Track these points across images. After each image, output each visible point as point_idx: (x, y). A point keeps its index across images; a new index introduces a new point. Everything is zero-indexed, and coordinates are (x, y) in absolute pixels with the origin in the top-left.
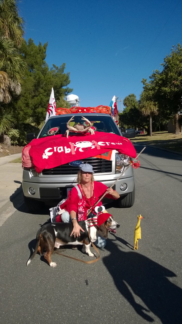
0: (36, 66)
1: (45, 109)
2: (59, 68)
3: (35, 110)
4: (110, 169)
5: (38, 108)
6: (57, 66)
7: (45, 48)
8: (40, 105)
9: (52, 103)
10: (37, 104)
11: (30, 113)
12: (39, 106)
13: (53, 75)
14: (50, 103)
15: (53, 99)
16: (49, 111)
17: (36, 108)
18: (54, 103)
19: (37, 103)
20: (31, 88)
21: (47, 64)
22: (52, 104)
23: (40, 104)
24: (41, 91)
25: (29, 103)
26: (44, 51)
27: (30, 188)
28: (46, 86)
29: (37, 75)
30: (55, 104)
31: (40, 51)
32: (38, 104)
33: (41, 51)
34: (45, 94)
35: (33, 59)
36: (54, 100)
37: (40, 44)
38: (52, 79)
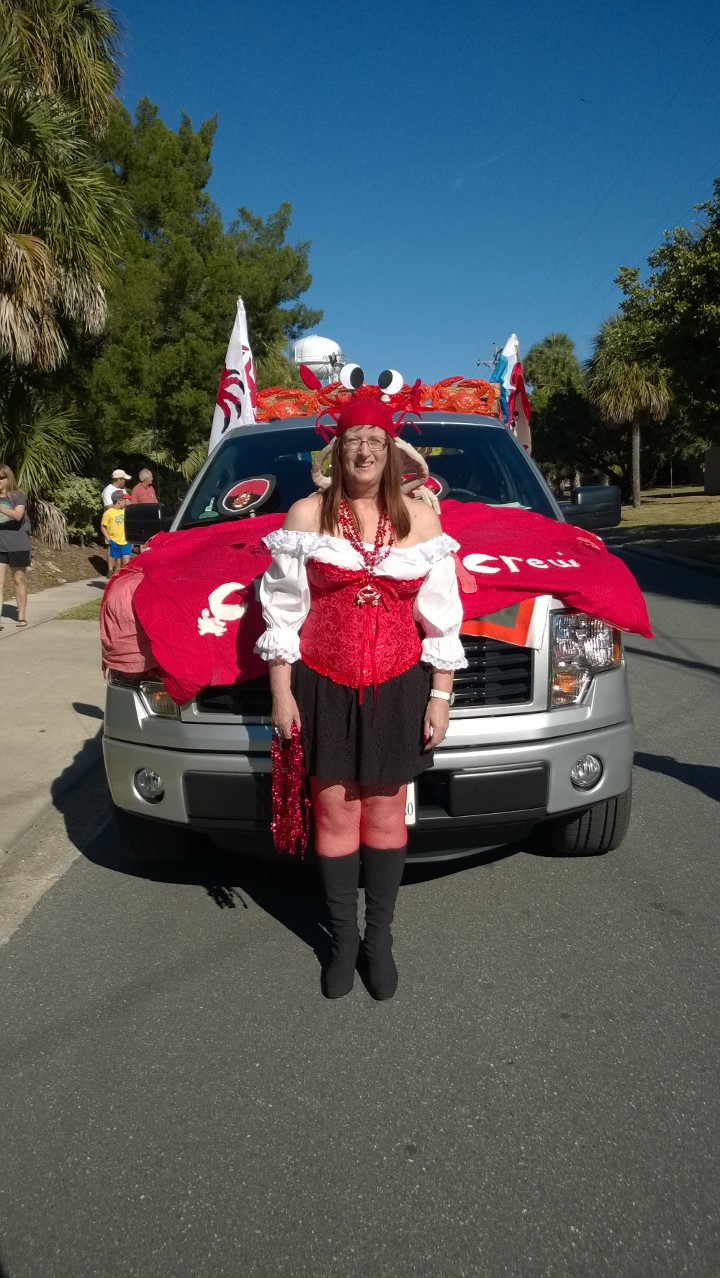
0: (168, 216)
1: (205, 392)
2: (265, 224)
3: (164, 396)
4: (522, 688)
5: (178, 388)
6: (255, 216)
7: (206, 141)
8: (185, 376)
9: (241, 368)
10: (173, 375)
11: (146, 410)
12: (181, 383)
13: (241, 254)
14: (228, 368)
15: (245, 348)
16: (227, 401)
17: (169, 390)
18: (248, 368)
19: (175, 368)
20: (152, 305)
21: (214, 205)
22: (238, 373)
23: (189, 372)
24: (192, 317)
25: (142, 370)
26: (203, 151)
27: (138, 773)
28: (210, 298)
29: (176, 250)
30: (251, 373)
31: (185, 151)
32: (177, 373)
33: (192, 154)
34: (207, 332)
35: (156, 187)
36: (249, 354)
37: (186, 123)
38: (238, 271)
